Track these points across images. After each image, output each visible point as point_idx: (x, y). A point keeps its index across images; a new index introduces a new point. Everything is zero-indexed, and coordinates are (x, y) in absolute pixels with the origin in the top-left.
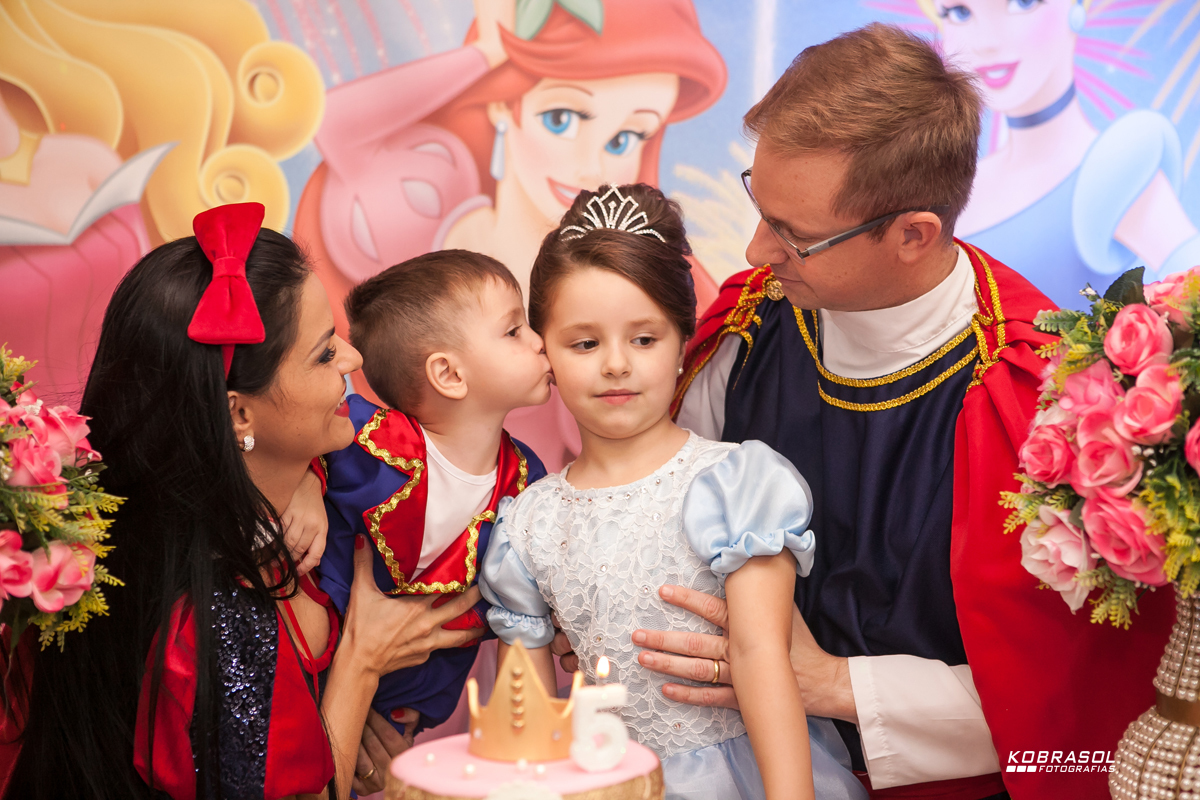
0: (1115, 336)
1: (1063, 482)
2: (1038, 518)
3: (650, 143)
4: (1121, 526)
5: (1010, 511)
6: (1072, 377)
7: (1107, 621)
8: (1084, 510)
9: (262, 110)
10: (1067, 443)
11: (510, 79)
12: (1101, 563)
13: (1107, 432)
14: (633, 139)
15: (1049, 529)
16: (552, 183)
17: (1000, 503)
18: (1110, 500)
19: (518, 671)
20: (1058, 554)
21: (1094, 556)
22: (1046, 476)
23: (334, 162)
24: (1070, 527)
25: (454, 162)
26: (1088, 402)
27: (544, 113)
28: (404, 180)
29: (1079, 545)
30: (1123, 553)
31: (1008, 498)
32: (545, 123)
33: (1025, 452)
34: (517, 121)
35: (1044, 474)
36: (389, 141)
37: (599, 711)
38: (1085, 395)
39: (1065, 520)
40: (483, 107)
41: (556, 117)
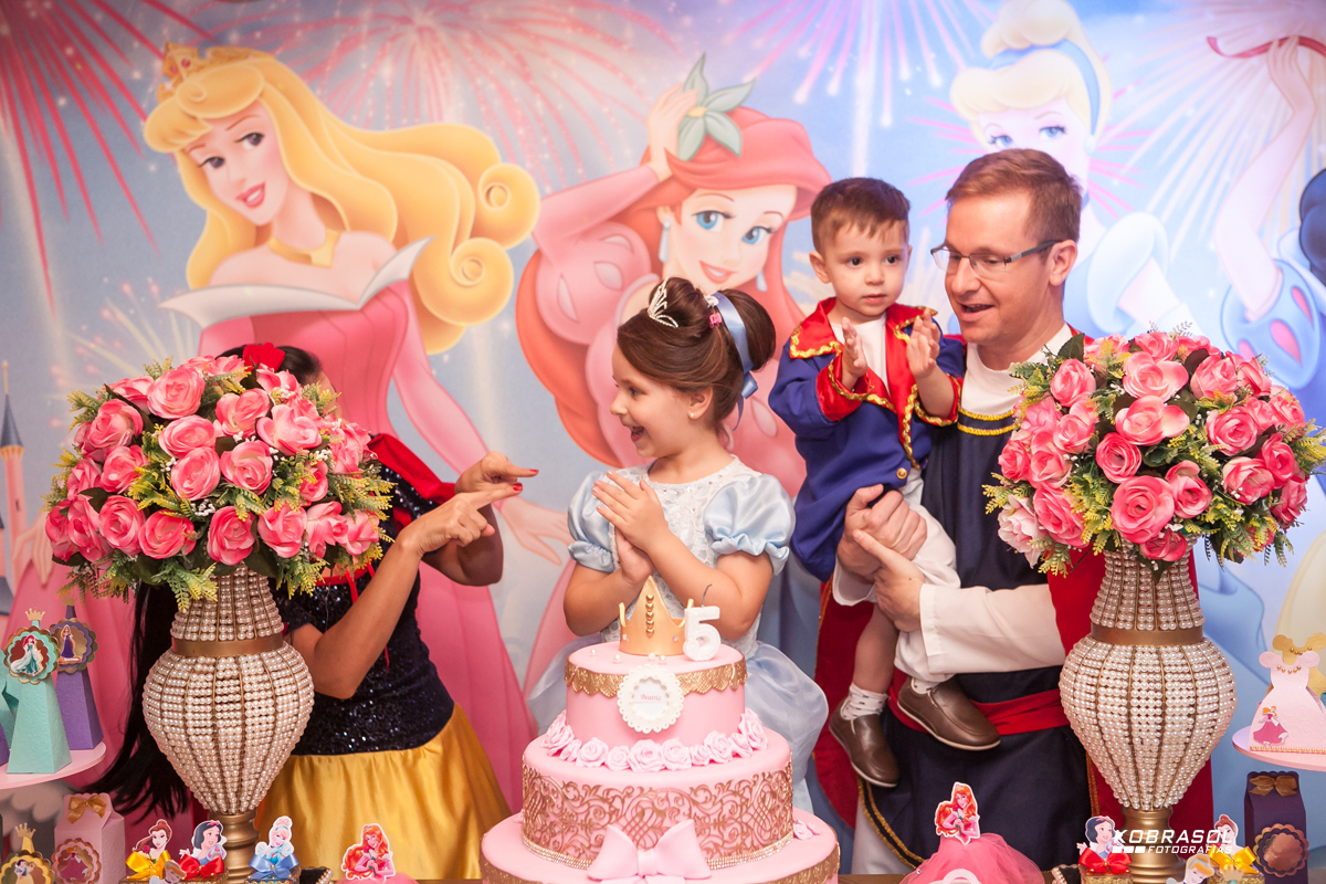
0: (1058, 379)
1: (1023, 479)
2: (1007, 503)
3: (776, 235)
4: (1056, 508)
5: (990, 498)
6: (1030, 407)
7: (1050, 572)
8: (1034, 498)
9: (496, 212)
10: (1025, 452)
11: (673, 189)
12: (1046, 532)
13: (1050, 445)
14: (763, 232)
15: (1015, 511)
16: (703, 265)
17: (985, 493)
18: (1050, 490)
19: (650, 597)
20: (1020, 527)
21: (1041, 528)
22: (1013, 475)
23: (546, 250)
24: (1028, 509)
25: (632, 250)
26: (1039, 425)
27: (698, 214)
28: (596, 262)
29: (1033, 521)
30: (1058, 525)
31: (989, 490)
32: (698, 221)
33: (1001, 459)
34: (679, 220)
35: (1010, 473)
36: (586, 234)
37: (701, 622)
38: (1037, 419)
39: (1024, 505)
40: (654, 210)
41: (706, 217)
